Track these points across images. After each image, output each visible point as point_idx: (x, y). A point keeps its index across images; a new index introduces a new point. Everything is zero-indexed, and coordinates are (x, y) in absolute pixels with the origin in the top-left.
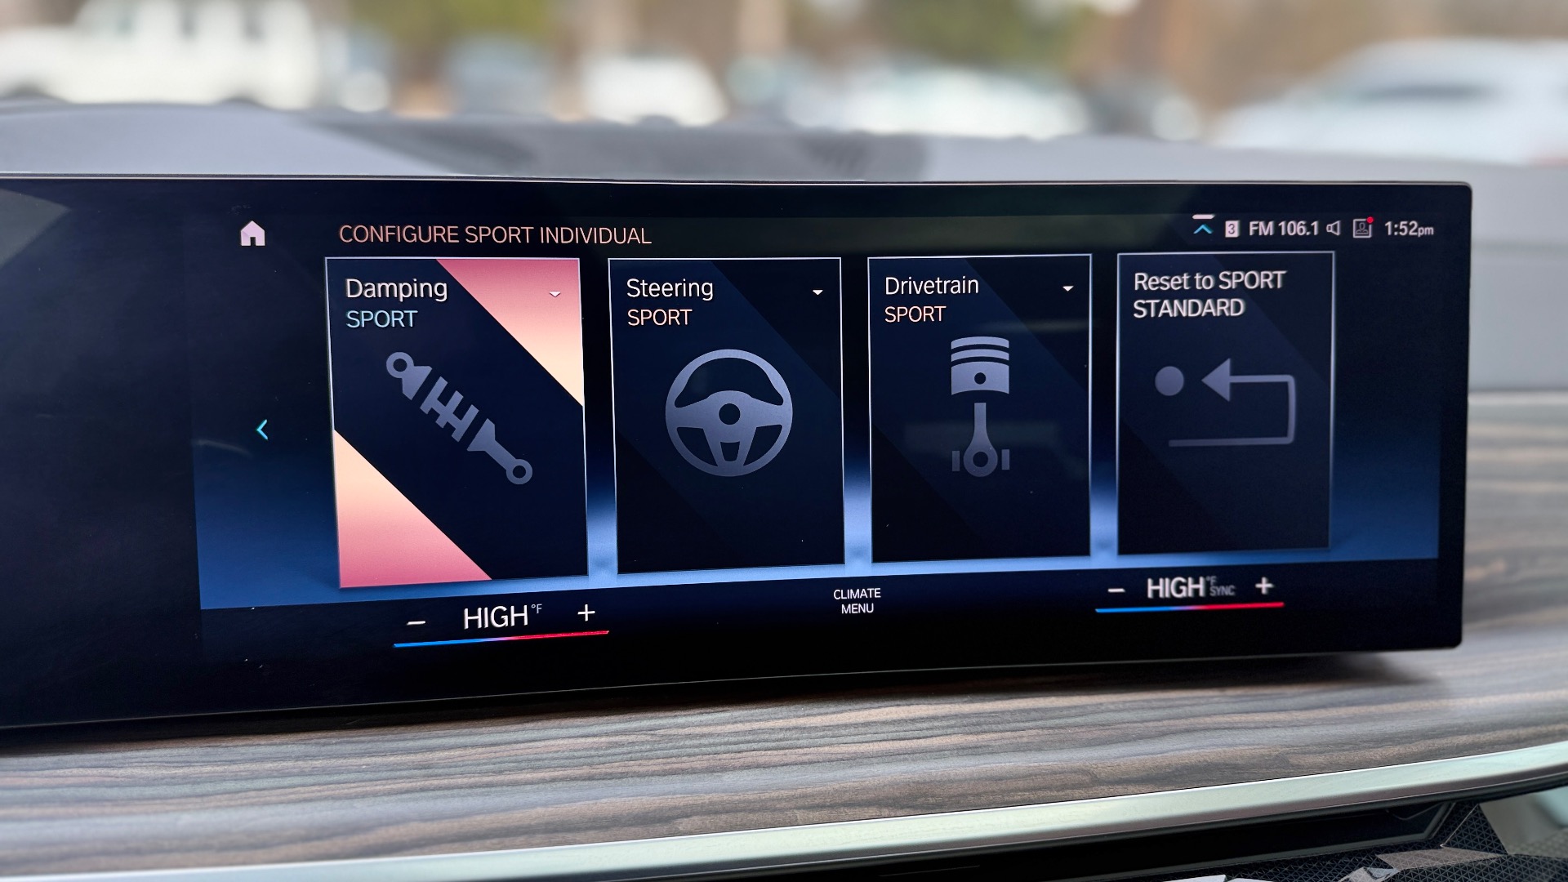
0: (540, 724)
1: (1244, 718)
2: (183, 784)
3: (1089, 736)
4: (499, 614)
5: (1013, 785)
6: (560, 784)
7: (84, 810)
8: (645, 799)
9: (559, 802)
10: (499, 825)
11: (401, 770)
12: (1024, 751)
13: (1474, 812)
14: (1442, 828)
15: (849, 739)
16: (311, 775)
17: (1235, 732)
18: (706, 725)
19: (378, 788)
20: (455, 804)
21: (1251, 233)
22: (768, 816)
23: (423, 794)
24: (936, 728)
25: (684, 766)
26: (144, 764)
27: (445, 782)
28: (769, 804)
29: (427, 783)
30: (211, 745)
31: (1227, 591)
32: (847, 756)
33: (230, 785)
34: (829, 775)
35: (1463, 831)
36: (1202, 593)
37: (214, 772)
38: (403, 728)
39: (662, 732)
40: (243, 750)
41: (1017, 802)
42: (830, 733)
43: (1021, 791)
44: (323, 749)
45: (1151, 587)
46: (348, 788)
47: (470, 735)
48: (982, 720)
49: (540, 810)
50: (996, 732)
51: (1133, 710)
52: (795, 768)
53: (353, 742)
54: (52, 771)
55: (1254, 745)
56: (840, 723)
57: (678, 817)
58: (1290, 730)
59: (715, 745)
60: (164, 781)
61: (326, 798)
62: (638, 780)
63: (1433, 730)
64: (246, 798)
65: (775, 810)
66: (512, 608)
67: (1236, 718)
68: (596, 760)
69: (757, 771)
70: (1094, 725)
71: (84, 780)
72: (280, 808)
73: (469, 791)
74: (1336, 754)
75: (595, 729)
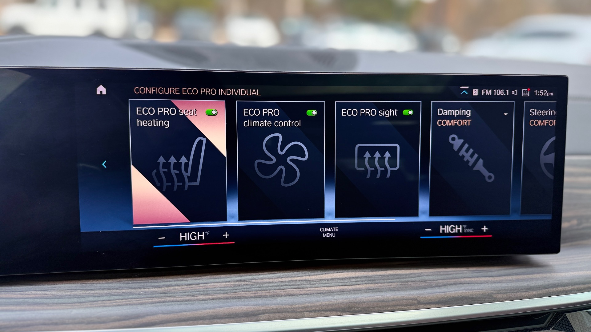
0: (208, 277)
1: (476, 279)
2: (74, 298)
3: (417, 285)
4: (193, 235)
5: (387, 304)
6: (215, 301)
7: (36, 307)
8: (248, 307)
9: (215, 308)
10: (192, 316)
11: (155, 294)
12: (392, 291)
13: (563, 316)
14: (551, 322)
15: (325, 285)
16: (122, 295)
17: (472, 285)
18: (271, 279)
19: (147, 301)
20: (176, 307)
21: (483, 94)
22: (294, 314)
23: (164, 304)
24: (359, 281)
25: (262, 294)
26: (59, 290)
27: (172, 299)
28: (295, 310)
29: (166, 299)
30: (84, 283)
31: (470, 230)
32: (324, 292)
33: (91, 299)
34: (318, 299)
35: (559, 324)
36: (461, 231)
37: (85, 293)
38: (156, 278)
39: (254, 281)
40: (96, 285)
41: (389, 310)
42: (318, 283)
43: (391, 306)
44: (126, 285)
45: (441, 229)
46: (135, 301)
47: (182, 281)
48: (376, 278)
49: (208, 310)
50: (381, 283)
51: (434, 275)
52: (305, 296)
53: (137, 283)
54: (24, 292)
55: (479, 290)
56: (322, 279)
57: (260, 314)
58: (493, 284)
59: (274, 286)
60: (66, 297)
61: (127, 305)
62: (245, 299)
63: (548, 285)
64: (97, 304)
65: (297, 312)
66: (198, 233)
67: (473, 279)
68: (229, 291)
69: (290, 297)
70: (419, 281)
71: (36, 296)
72: (110, 308)
73: (181, 303)
74: (511, 294)
75: (229, 279)
